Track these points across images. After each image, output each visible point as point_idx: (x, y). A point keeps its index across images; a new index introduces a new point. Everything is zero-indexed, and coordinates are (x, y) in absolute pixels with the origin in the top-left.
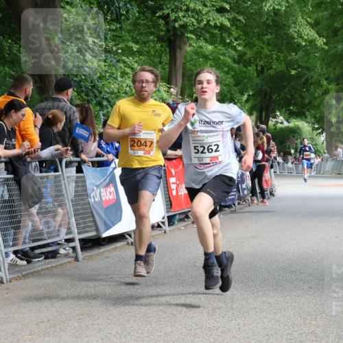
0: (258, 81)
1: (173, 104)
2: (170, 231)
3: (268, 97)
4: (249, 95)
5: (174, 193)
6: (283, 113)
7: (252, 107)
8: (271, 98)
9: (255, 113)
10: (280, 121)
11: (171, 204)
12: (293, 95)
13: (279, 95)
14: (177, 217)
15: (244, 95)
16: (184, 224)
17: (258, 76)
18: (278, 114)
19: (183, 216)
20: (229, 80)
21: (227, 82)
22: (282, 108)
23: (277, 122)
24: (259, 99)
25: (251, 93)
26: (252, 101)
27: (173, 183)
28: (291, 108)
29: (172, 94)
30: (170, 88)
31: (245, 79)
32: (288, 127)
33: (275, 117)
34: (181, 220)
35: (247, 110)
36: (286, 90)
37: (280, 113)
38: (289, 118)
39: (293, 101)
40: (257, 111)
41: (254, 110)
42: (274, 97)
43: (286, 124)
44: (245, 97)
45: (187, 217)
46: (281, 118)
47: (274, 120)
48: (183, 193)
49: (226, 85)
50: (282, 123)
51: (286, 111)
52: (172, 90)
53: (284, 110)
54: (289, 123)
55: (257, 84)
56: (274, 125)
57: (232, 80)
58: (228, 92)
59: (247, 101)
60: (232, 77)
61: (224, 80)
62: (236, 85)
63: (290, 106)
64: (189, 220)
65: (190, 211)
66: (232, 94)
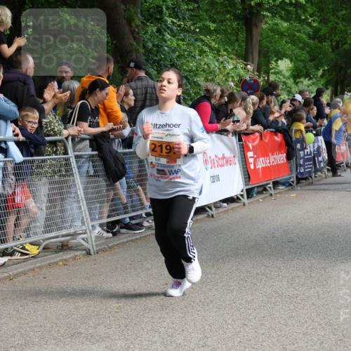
0: (333, 56)
1: (250, 80)
2: (249, 203)
3: (343, 72)
4: (324, 70)
5: (252, 166)
7: (328, 82)
8: (346, 72)
9: (330, 88)
11: (249, 178)
14: (256, 189)
15: (319, 70)
16: (262, 196)
17: (333, 51)
19: (261, 189)
20: (304, 55)
21: (303, 58)
24: (334, 74)
25: (326, 68)
26: (327, 76)
27: (251, 157)
29: (248, 71)
30: (246, 65)
31: (320, 54)
33: (350, 91)
34: (259, 193)
40: (332, 86)
41: (330, 84)
42: (349, 71)
44: (320, 73)
45: (265, 190)
47: (349, 94)
48: (260, 167)
49: (302, 61)
52: (249, 66)
55: (332, 60)
57: (307, 56)
58: (304, 67)
59: (322, 76)
60: (308, 53)
61: (299, 56)
62: (311, 61)
64: (267, 192)
65: (268, 184)
66: (308, 70)
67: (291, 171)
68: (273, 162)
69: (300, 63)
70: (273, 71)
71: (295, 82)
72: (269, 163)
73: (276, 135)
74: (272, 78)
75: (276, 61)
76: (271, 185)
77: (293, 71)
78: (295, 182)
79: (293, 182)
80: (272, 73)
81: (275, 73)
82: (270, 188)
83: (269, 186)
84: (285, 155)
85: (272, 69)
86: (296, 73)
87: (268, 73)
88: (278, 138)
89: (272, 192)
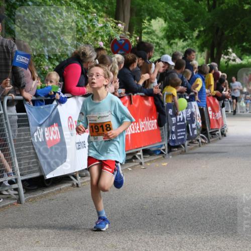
0: (210, 16)
1: (121, 40)
3: (220, 33)
4: (200, 31)
6: (235, 49)
7: (203, 43)
8: (223, 34)
9: (206, 50)
10: (232, 58)
12: (247, 30)
13: (231, 31)
15: (195, 31)
16: (132, 165)
17: (210, 11)
18: (230, 50)
19: (130, 157)
21: (177, 18)
22: (235, 45)
23: (229, 59)
24: (210, 35)
25: (202, 29)
26: (203, 37)
28: (244, 44)
29: (119, 30)
30: (117, 24)
31: (196, 14)
32: (241, 64)
33: (227, 54)
35: (198, 47)
36: (239, 25)
37: (233, 49)
38: (242, 54)
39: (246, 37)
40: (208, 48)
41: (205, 46)
42: (226, 33)
43: (238, 61)
44: (196, 33)
45: (135, 158)
46: (234, 55)
47: (226, 57)
49: (176, 21)
50: (234, 60)
51: (238, 47)
52: (120, 25)
53: (236, 46)
54: (242, 60)
55: (208, 20)
56: (226, 62)
57: (182, 15)
58: (178, 27)
59: (198, 37)
60: (183, 12)
61: (174, 15)
62: (186, 20)
63: (243, 43)
64: (136, 161)
65: (137, 152)
66: (183, 31)
67: (162, 138)
68: (143, 128)
69: (174, 23)
70: (145, 30)
71: (169, 43)
72: (139, 129)
73: (147, 99)
74: (145, 38)
75: (149, 21)
76: (141, 153)
77: (167, 31)
78: (167, 150)
79: (164, 150)
80: (145, 33)
81: (148, 33)
82: (140, 156)
83: (139, 154)
84: (156, 121)
85: (145, 28)
86: (170, 34)
87: (140, 33)
88: (149, 103)
89: (142, 160)
